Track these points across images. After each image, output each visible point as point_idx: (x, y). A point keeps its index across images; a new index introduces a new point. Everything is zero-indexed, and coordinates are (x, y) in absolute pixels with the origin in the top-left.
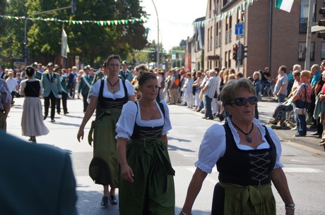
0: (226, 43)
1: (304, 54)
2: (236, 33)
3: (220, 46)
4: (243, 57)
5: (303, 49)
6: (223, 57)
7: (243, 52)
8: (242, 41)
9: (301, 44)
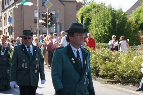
0: (5, 25)
1: (37, 31)
2: (9, 21)
3: (2, 26)
4: (12, 31)
5: (36, 29)
6: (3, 31)
7: (12, 29)
8: (11, 25)
9: (35, 27)
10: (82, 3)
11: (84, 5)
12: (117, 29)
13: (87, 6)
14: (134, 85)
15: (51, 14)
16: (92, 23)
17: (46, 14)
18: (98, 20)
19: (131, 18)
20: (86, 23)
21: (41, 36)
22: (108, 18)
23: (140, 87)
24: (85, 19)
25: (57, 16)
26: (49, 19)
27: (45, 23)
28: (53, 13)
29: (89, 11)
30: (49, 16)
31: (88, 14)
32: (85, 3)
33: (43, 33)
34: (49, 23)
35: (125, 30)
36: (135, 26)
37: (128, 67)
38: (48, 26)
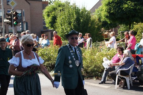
1: (2, 30)
5: (1, 28)
10: (48, 2)
11: (50, 3)
12: (82, 27)
13: (53, 5)
14: (98, 79)
15: (16, 13)
16: (57, 21)
17: (10, 13)
18: (63, 19)
19: (94, 16)
20: (52, 21)
21: (6, 35)
22: (73, 16)
23: (102, 80)
24: (51, 18)
25: (23, 15)
26: (14, 18)
27: (10, 22)
28: (18, 12)
29: (54, 9)
30: (14, 16)
31: (53, 13)
32: (51, 2)
33: (9, 33)
34: (14, 23)
35: (89, 27)
36: (98, 24)
37: (92, 62)
38: (13, 26)
